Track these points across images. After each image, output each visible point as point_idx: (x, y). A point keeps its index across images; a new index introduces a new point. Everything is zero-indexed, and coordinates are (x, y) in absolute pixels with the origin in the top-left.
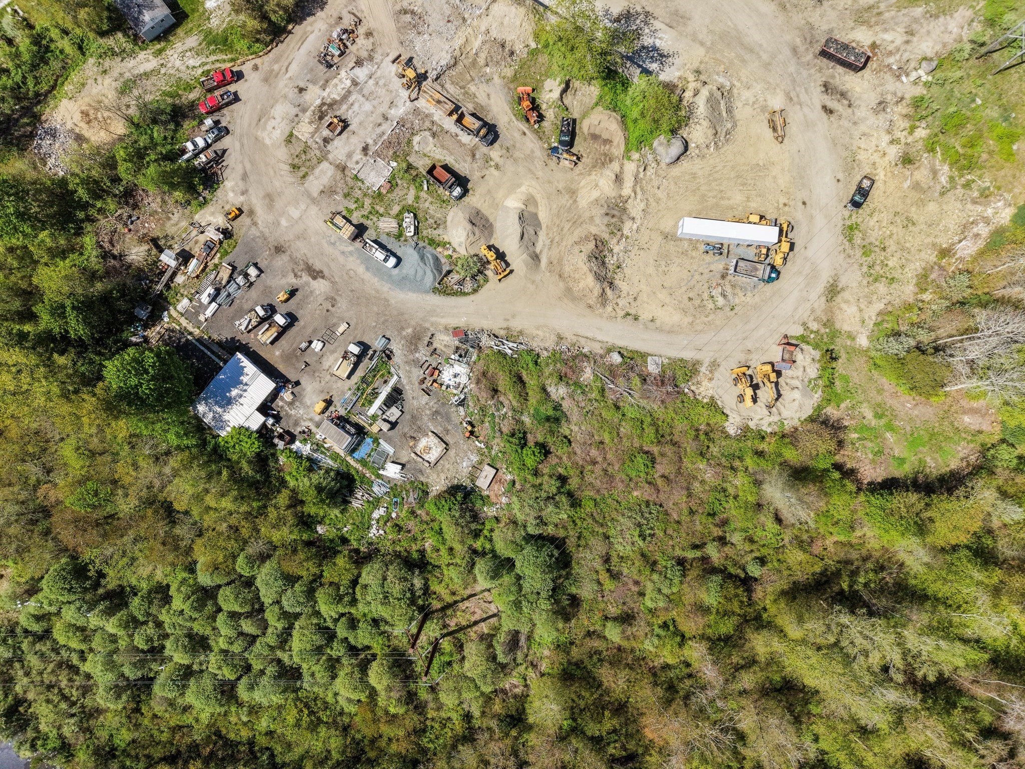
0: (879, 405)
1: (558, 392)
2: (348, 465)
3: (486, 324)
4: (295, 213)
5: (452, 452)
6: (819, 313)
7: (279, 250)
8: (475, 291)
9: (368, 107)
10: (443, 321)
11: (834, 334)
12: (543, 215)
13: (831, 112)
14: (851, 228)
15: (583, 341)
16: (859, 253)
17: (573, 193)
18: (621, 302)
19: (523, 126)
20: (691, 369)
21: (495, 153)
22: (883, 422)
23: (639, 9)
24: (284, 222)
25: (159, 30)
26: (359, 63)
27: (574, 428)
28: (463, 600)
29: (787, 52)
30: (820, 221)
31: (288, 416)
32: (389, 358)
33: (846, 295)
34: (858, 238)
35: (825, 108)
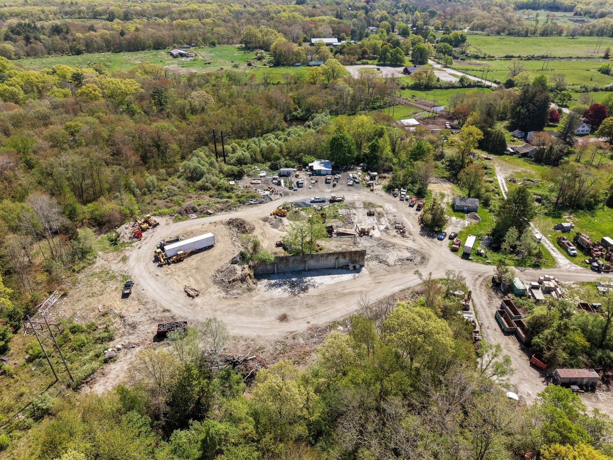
13: (164, 311)
23: (301, 295)
26: (387, 228)
34: (120, 278)
35: (168, 311)
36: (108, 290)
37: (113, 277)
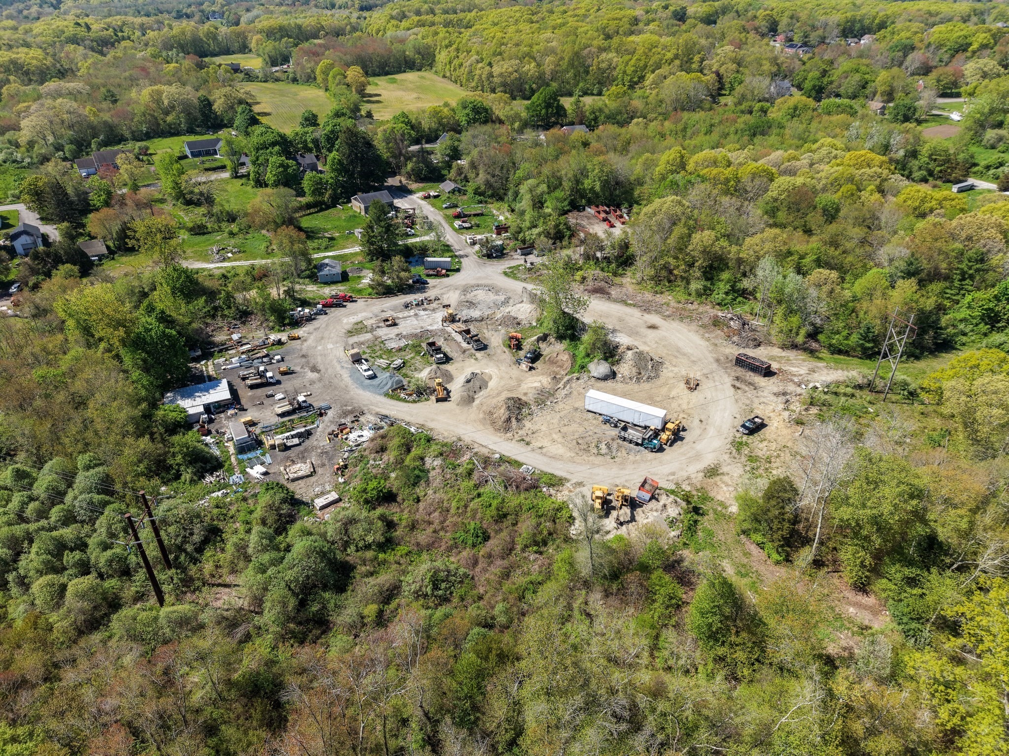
0: (744, 566)
1: (432, 463)
2: (229, 458)
3: (407, 419)
4: (330, 346)
5: (313, 479)
6: (694, 481)
7: (303, 356)
8: (414, 402)
9: (415, 322)
10: (378, 410)
11: (706, 498)
12: (491, 384)
13: (739, 389)
14: (741, 443)
15: (476, 446)
16: (744, 459)
17: (520, 381)
18: (520, 432)
19: (505, 349)
20: (556, 482)
21: (479, 355)
22: (746, 581)
23: (611, 327)
24: (319, 348)
25: (329, 280)
26: (425, 310)
27: (431, 494)
28: (219, 585)
29: (712, 360)
30: (711, 431)
31: (220, 422)
32: (321, 415)
33: (726, 478)
34: (745, 450)
35: (734, 386)
36: (774, 446)
37: (752, 458)
